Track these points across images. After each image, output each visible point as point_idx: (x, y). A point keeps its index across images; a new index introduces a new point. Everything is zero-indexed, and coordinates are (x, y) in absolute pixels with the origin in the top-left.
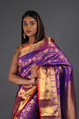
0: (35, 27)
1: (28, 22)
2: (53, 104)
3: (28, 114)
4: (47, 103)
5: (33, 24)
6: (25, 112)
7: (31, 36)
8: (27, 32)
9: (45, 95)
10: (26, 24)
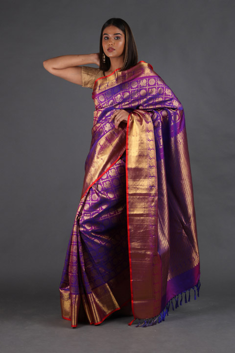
0: (121, 43)
1: (111, 36)
2: (148, 176)
3: (112, 180)
4: (138, 173)
5: (118, 38)
6: (107, 178)
7: (113, 57)
8: (108, 50)
9: (138, 161)
10: (108, 38)
